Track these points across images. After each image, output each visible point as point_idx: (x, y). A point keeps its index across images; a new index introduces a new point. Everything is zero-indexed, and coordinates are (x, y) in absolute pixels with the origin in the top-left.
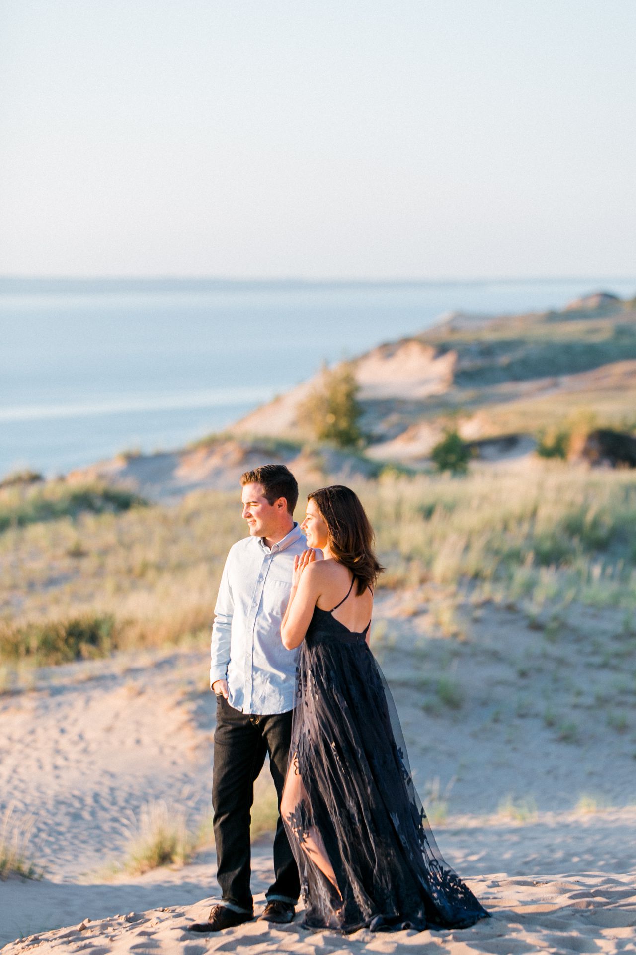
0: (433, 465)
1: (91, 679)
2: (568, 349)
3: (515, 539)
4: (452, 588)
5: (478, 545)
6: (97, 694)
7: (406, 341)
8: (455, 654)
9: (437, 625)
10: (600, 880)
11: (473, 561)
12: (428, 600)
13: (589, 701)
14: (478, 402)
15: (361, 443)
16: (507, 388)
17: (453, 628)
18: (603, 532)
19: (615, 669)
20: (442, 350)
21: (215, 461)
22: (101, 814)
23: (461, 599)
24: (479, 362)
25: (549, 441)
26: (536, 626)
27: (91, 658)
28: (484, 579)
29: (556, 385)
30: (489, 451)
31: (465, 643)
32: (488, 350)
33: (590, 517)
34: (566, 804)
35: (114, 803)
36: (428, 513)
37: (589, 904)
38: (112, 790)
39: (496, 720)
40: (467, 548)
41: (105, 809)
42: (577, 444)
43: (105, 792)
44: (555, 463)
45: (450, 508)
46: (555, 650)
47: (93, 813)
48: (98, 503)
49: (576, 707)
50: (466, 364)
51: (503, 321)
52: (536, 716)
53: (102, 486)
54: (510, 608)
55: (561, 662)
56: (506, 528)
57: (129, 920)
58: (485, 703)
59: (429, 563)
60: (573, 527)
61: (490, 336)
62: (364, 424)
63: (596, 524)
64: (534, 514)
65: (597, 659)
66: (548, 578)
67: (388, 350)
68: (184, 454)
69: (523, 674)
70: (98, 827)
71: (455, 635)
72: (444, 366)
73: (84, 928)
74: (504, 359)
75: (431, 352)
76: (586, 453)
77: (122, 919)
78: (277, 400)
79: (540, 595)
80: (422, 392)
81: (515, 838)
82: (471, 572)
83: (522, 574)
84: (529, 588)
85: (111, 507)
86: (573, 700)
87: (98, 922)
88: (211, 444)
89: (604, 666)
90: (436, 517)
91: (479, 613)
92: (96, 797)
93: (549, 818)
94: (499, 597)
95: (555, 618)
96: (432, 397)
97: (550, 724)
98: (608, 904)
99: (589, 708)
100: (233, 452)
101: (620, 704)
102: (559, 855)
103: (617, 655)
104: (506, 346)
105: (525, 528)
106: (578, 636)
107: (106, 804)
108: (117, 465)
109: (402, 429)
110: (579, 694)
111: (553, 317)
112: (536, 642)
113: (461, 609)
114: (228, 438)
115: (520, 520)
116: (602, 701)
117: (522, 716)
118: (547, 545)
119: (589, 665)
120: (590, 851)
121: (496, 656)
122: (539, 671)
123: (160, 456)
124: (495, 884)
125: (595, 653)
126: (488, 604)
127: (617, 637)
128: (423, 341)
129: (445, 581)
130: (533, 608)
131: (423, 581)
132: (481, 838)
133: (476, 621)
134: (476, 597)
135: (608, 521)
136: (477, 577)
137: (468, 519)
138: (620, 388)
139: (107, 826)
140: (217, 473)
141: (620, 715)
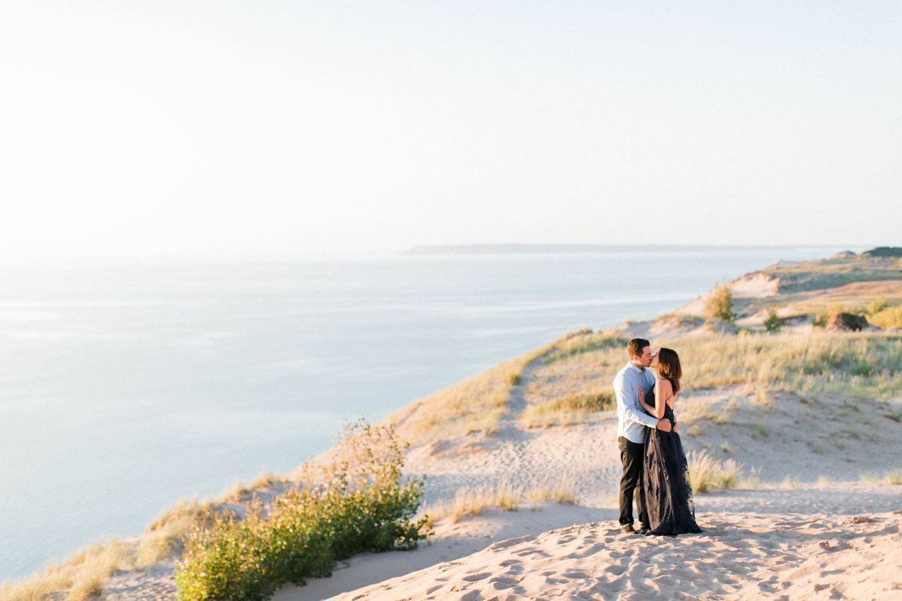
0: (765, 328)
1: (607, 419)
2: (831, 276)
3: (798, 362)
4: (767, 384)
5: (780, 364)
6: (609, 425)
7: (757, 273)
8: (767, 413)
9: (759, 400)
10: (793, 517)
11: (776, 372)
12: (755, 389)
13: (826, 435)
14: (789, 300)
15: (732, 318)
16: (803, 294)
17: (766, 402)
18: (838, 360)
19: (838, 421)
20: (773, 277)
21: (667, 325)
22: (609, 477)
23: (770, 388)
24: (790, 282)
25: (818, 319)
26: (804, 401)
27: (608, 410)
28: (780, 380)
29: (825, 293)
30: (794, 321)
31: (771, 408)
32: (794, 277)
33: (832, 354)
34: (814, 479)
35: (614, 473)
36: (759, 350)
37: (782, 528)
38: (614, 467)
39: (784, 442)
40: (774, 366)
41: (610, 475)
42: (833, 319)
43: (611, 468)
44: (818, 328)
45: (768, 349)
46: (810, 411)
47: (605, 477)
48: (616, 343)
49: (821, 437)
50: (784, 283)
51: (803, 263)
52: (802, 441)
53: (616, 336)
54: (792, 393)
55: (815, 417)
56: (793, 357)
57: (592, 526)
58: (779, 435)
59: (756, 372)
60: (824, 358)
61: (796, 271)
62: (733, 310)
63: (834, 356)
64: (807, 351)
65: (831, 417)
66: (810, 380)
67: (749, 276)
68: (654, 322)
69: (797, 422)
70: (607, 483)
71: (767, 404)
72: (774, 284)
73: (573, 528)
74: (802, 281)
75: (768, 278)
76: (836, 323)
77: (589, 525)
78: (699, 298)
79: (805, 388)
80: (764, 295)
81: (788, 495)
82: (775, 377)
83: (798, 377)
84: (800, 385)
85: (620, 345)
86: (820, 434)
87: (579, 526)
88: (666, 318)
89: (834, 420)
90: (762, 352)
91: (777, 395)
92: (607, 470)
93: (806, 486)
94: (787, 388)
95: (812, 398)
96: (769, 297)
97: (809, 445)
98: (790, 528)
99: (826, 438)
100: (675, 322)
101: (841, 437)
102: (807, 503)
103: (840, 415)
104: (802, 275)
105: (803, 357)
106: (823, 407)
107: (612, 473)
108: (625, 326)
109: (755, 312)
110: (823, 432)
111: (824, 262)
112: (804, 409)
113: (769, 393)
114: (674, 316)
115: (800, 354)
116: (833, 435)
117: (796, 441)
118: (812, 365)
119: (828, 419)
121: (785, 414)
122: (804, 421)
123: (643, 323)
125: (830, 414)
126: (782, 391)
127: (840, 407)
128: (764, 273)
129: (763, 380)
130: (802, 393)
131: (753, 380)
132: (773, 494)
133: (776, 398)
134: (776, 388)
135: (841, 355)
136: (777, 379)
137: (776, 353)
138: (855, 294)
139: (611, 483)
140: (668, 330)
141: (840, 441)
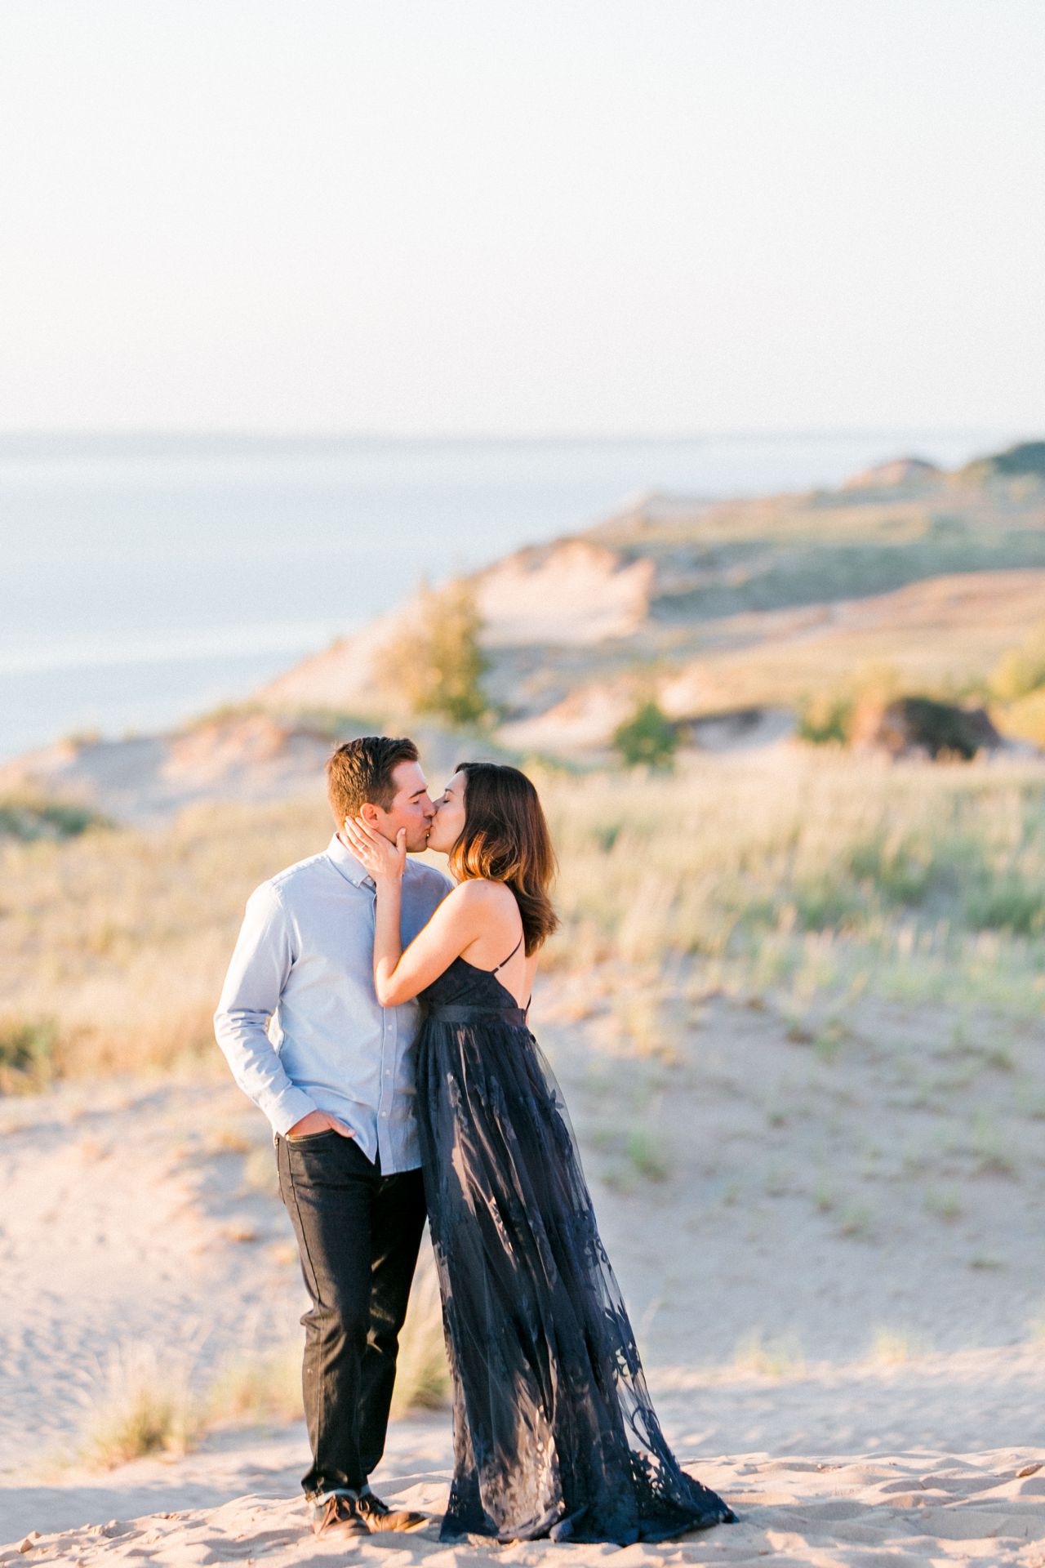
0: (618, 757)
1: (18, 1130)
2: (849, 555)
3: (761, 887)
4: (652, 970)
5: (696, 897)
6: (28, 1156)
7: (563, 543)
8: (659, 1086)
9: (626, 1034)
10: (934, 1461)
11: (690, 923)
12: (609, 992)
13: (893, 1167)
14: (692, 649)
15: (488, 718)
16: (743, 623)
17: (655, 1041)
18: (914, 874)
19: (936, 1111)
20: (628, 558)
21: (231, 751)
22: (38, 1366)
23: (667, 990)
24: (695, 580)
25: (819, 717)
26: (800, 1038)
27: (18, 1093)
28: (709, 956)
29: (827, 620)
30: (711, 734)
31: (675, 1067)
32: (708, 560)
33: (891, 849)
34: (852, 1344)
35: (59, 1346)
36: (608, 841)
37: (917, 1500)
38: (56, 1323)
39: (730, 1202)
40: (677, 900)
41: (42, 1357)
42: (868, 720)
43: (43, 1328)
44: (829, 753)
45: (647, 833)
46: (834, 1078)
47: (23, 1365)
48: (30, 823)
49: (870, 1178)
50: (671, 583)
51: (734, 507)
52: (801, 1193)
53: (36, 795)
54: (755, 1005)
55: (845, 1099)
56: (744, 866)
57: (107, 1533)
58: (709, 1173)
59: (610, 925)
60: (863, 866)
61: (713, 534)
62: (492, 686)
63: (901, 860)
64: (794, 841)
65: (907, 1095)
66: (820, 951)
67: (532, 557)
68: (176, 738)
69: (777, 1122)
70: (31, 1389)
71: (658, 1053)
72: (631, 586)
73: (29, 1547)
74: (735, 574)
75: (608, 561)
76: (882, 737)
77: (95, 1532)
78: (338, 646)
79: (806, 983)
80: (593, 632)
81: (766, 1406)
82: (686, 941)
83: (772, 946)
84: (786, 973)
85: (50, 831)
86: (867, 1166)
87: (54, 1537)
88: (225, 721)
89: (919, 1106)
90: (622, 847)
91: (702, 1014)
92: (28, 1337)
93: (825, 1372)
94: (736, 987)
95: (834, 1023)
96: (610, 641)
97: (825, 1208)
98: (952, 1500)
99: (893, 1180)
100: (262, 734)
101: (948, 1173)
102: (843, 1434)
103: (942, 1087)
104: (742, 550)
105: (780, 864)
106: (875, 1056)
107: (47, 1350)
108: (59, 758)
109: (558, 697)
110: (877, 1155)
111: (821, 500)
112: (801, 1065)
113: (665, 1006)
114: (255, 711)
115: (770, 852)
116: (918, 1168)
117: (776, 1194)
118: (816, 898)
119: (893, 1106)
120: (897, 1427)
121: (729, 1090)
122: (806, 1115)
123: (134, 743)
124: (751, 1470)
125: (903, 1083)
126: (714, 997)
127: (941, 1057)
128: (594, 542)
129: (639, 959)
130: (793, 1005)
131: (601, 958)
132: (706, 1405)
133: (695, 1027)
134: (696, 985)
135: (924, 855)
136: (695, 951)
137: (679, 852)
138: (941, 625)
139: (47, 1387)
140: (235, 772)
141: (950, 1192)
